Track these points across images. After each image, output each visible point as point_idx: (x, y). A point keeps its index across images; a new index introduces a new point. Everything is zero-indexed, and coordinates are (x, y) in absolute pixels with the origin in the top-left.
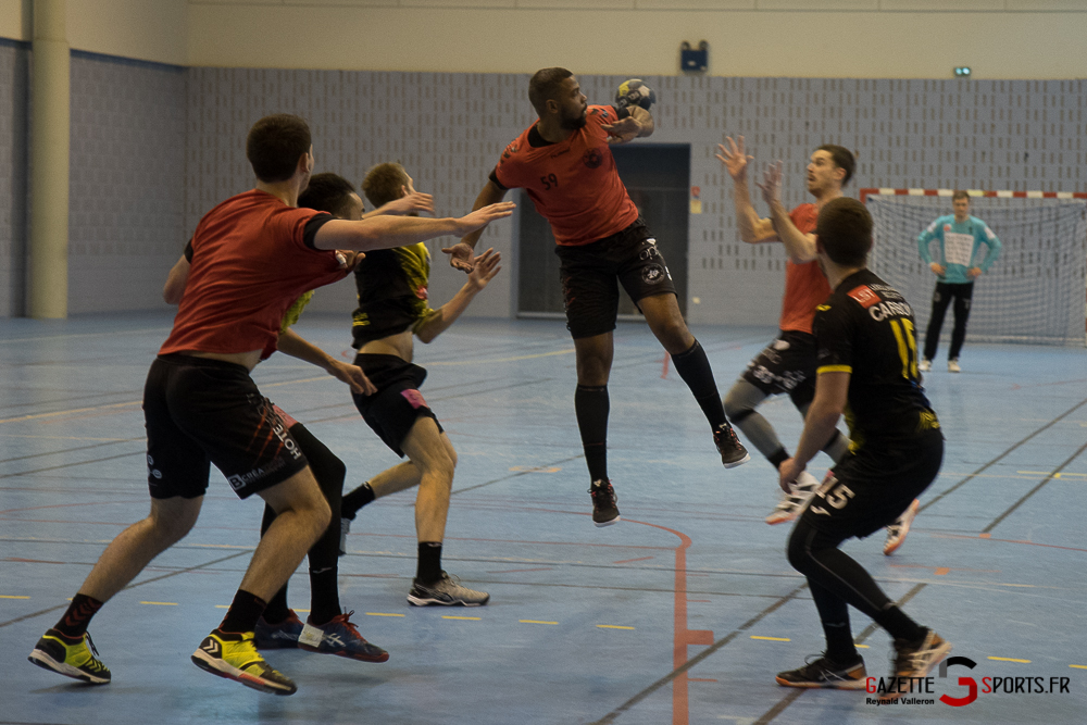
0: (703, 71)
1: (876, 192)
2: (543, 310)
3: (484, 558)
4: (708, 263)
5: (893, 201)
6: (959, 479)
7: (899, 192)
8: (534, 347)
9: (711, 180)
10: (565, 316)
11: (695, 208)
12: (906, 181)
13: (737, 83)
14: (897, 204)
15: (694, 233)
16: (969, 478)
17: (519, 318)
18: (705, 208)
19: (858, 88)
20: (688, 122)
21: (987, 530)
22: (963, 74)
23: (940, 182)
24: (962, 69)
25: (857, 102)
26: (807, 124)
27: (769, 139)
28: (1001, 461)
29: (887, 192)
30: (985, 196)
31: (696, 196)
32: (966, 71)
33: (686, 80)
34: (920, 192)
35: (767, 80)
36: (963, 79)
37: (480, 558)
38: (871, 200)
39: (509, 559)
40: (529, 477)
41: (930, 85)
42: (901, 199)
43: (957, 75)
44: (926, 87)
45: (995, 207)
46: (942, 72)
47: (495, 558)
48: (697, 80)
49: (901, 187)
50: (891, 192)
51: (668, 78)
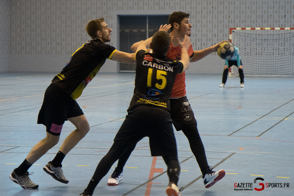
1: (235, 29)
2: (128, 70)
3: (94, 147)
5: (241, 32)
6: (254, 120)
7: (242, 29)
8: (124, 82)
10: (135, 71)
12: (245, 25)
14: (242, 33)
16: (257, 120)
17: (120, 72)
21: (259, 136)
23: (257, 25)
27: (200, 12)
28: (268, 115)
29: (239, 29)
30: (271, 29)
34: (250, 28)
37: (93, 147)
38: (234, 32)
39: (102, 148)
40: (113, 122)
42: (244, 31)
45: (275, 33)
47: (98, 147)
49: (244, 27)
50: (240, 29)
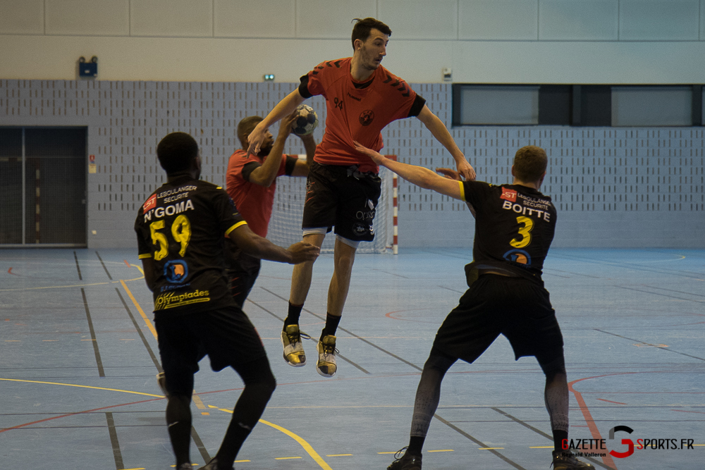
0: (95, 77)
4: (102, 207)
9: (102, 150)
11: (92, 169)
13: (120, 85)
15: (92, 187)
18: (99, 169)
19: (201, 88)
20: (86, 112)
22: (269, 79)
24: (269, 76)
25: (201, 98)
26: (168, 112)
27: (142, 122)
31: (93, 162)
32: (272, 77)
33: (84, 83)
35: (140, 82)
36: (270, 82)
41: (249, 86)
43: (265, 80)
44: (246, 87)
46: (255, 77)
48: (91, 82)
51: (71, 82)
